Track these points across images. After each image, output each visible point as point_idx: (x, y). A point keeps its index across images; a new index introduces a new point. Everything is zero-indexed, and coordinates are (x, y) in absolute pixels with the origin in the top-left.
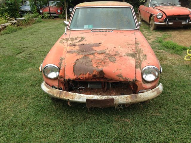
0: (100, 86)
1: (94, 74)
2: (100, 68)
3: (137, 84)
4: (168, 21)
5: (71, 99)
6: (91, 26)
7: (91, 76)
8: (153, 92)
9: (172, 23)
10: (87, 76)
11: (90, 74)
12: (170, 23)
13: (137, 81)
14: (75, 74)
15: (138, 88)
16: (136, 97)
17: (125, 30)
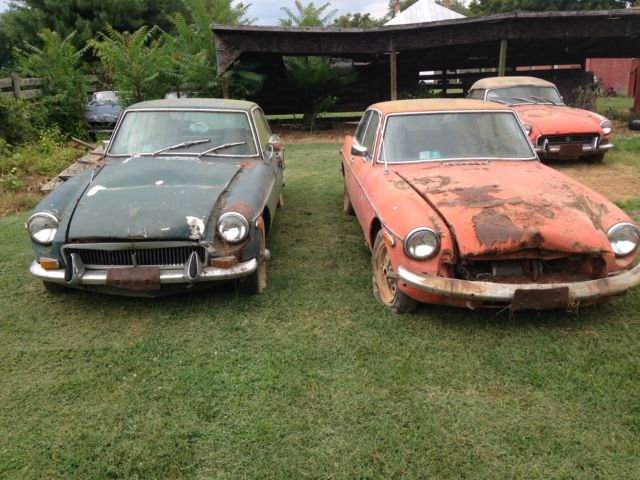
0: (519, 271)
1: (522, 240)
2: (533, 229)
3: (606, 258)
4: (547, 145)
5: (478, 294)
6: (436, 153)
7: (517, 244)
8: (635, 273)
9: (558, 149)
10: (508, 245)
11: (514, 242)
12: (553, 149)
13: (606, 252)
14: (481, 244)
15: (607, 266)
16: (607, 284)
17: (515, 161)
